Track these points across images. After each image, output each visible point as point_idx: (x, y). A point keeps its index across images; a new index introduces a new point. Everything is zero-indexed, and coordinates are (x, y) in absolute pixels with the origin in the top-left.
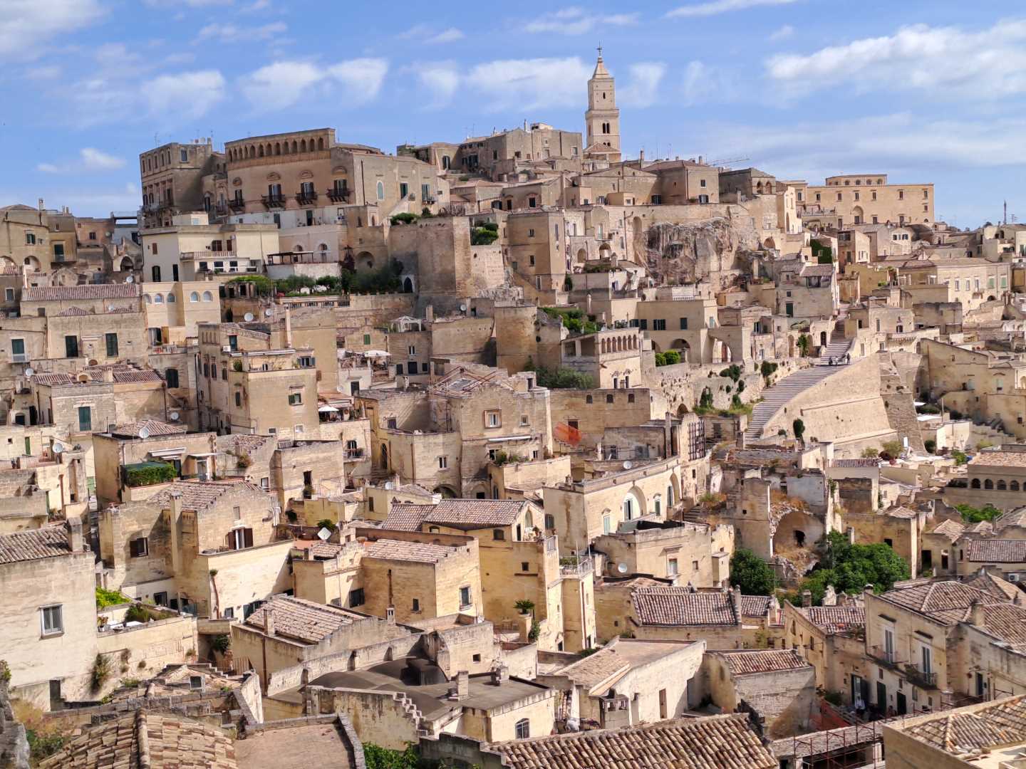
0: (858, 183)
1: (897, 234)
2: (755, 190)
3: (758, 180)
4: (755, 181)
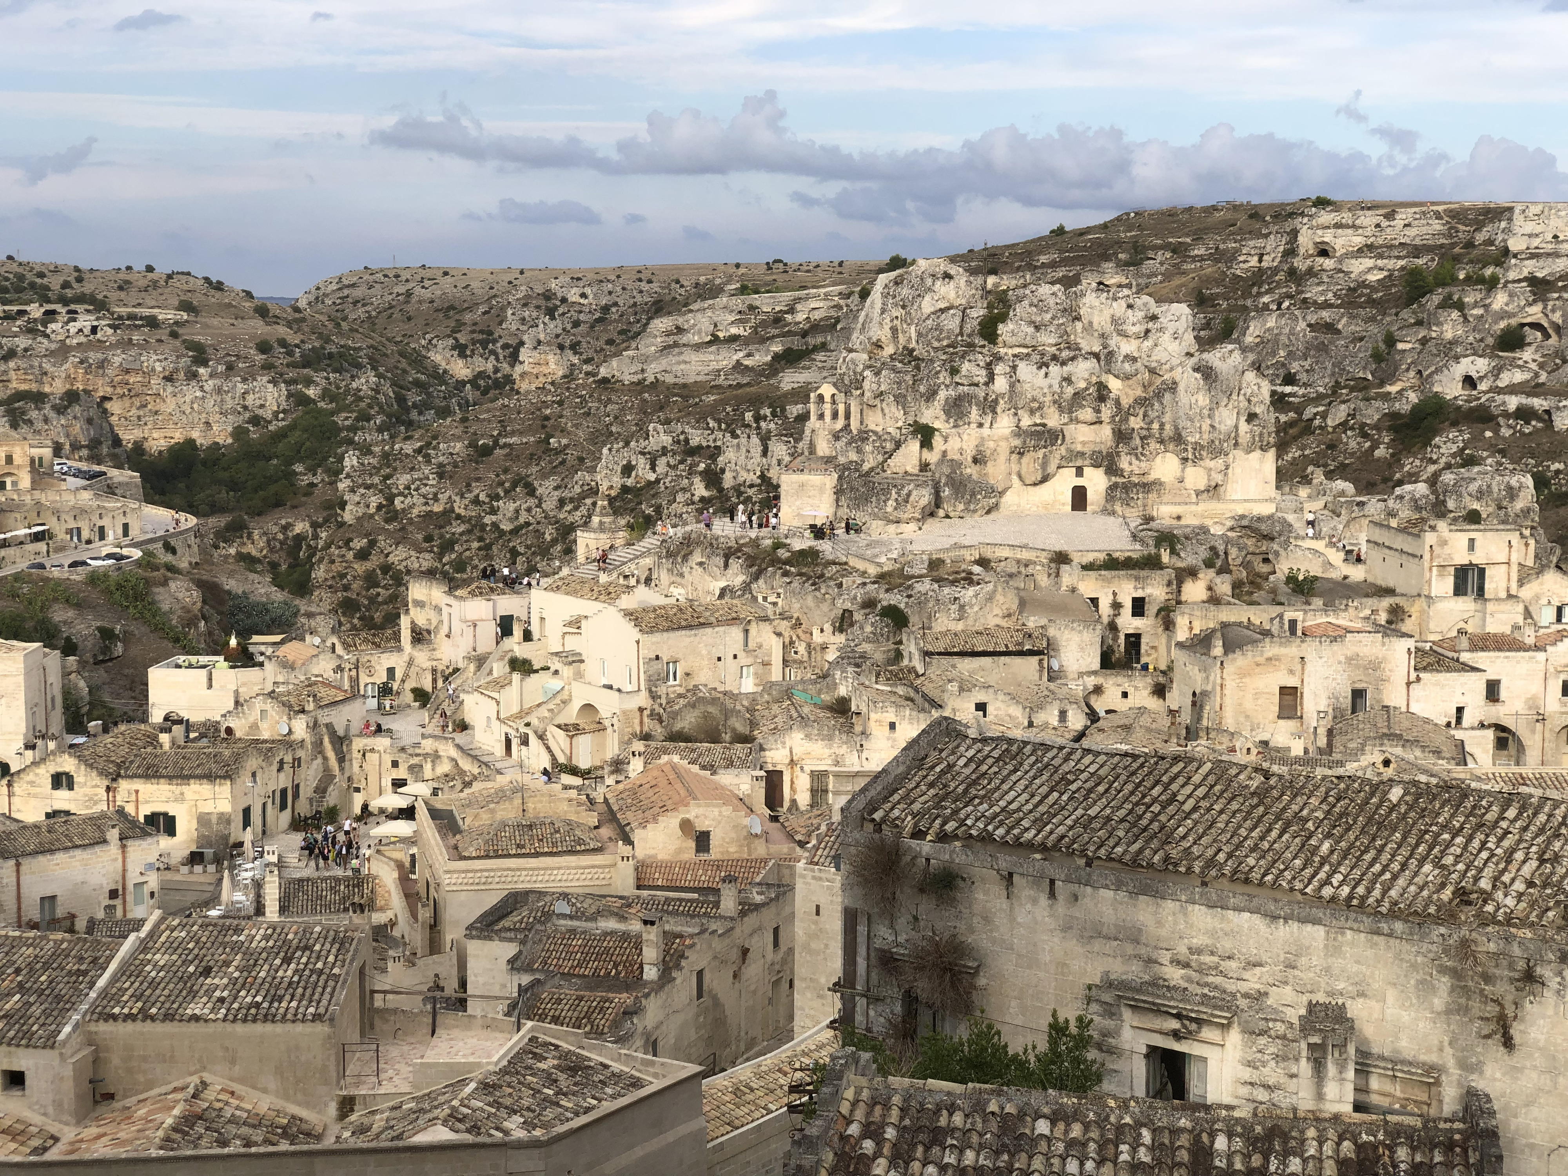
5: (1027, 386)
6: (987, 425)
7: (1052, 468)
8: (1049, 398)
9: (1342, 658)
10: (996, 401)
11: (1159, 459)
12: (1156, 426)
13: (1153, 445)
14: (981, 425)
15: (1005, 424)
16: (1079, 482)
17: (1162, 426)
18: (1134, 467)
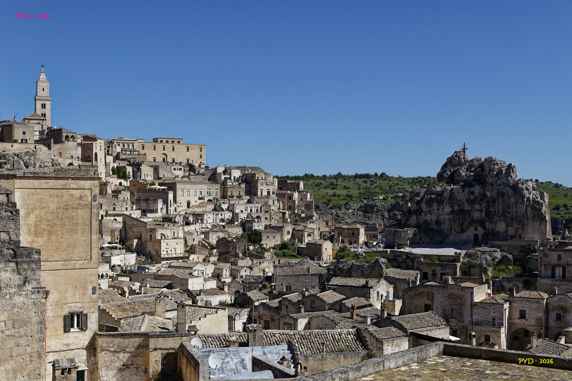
0: (167, 142)
1: (176, 168)
2: (64, 139)
3: (66, 134)
4: (64, 135)
5: (457, 195)
6: (441, 210)
7: (465, 227)
8: (465, 200)
9: (447, 294)
10: (443, 201)
11: (498, 224)
12: (497, 210)
13: (496, 218)
14: (438, 210)
15: (448, 209)
16: (477, 232)
17: (498, 211)
18: (490, 227)
